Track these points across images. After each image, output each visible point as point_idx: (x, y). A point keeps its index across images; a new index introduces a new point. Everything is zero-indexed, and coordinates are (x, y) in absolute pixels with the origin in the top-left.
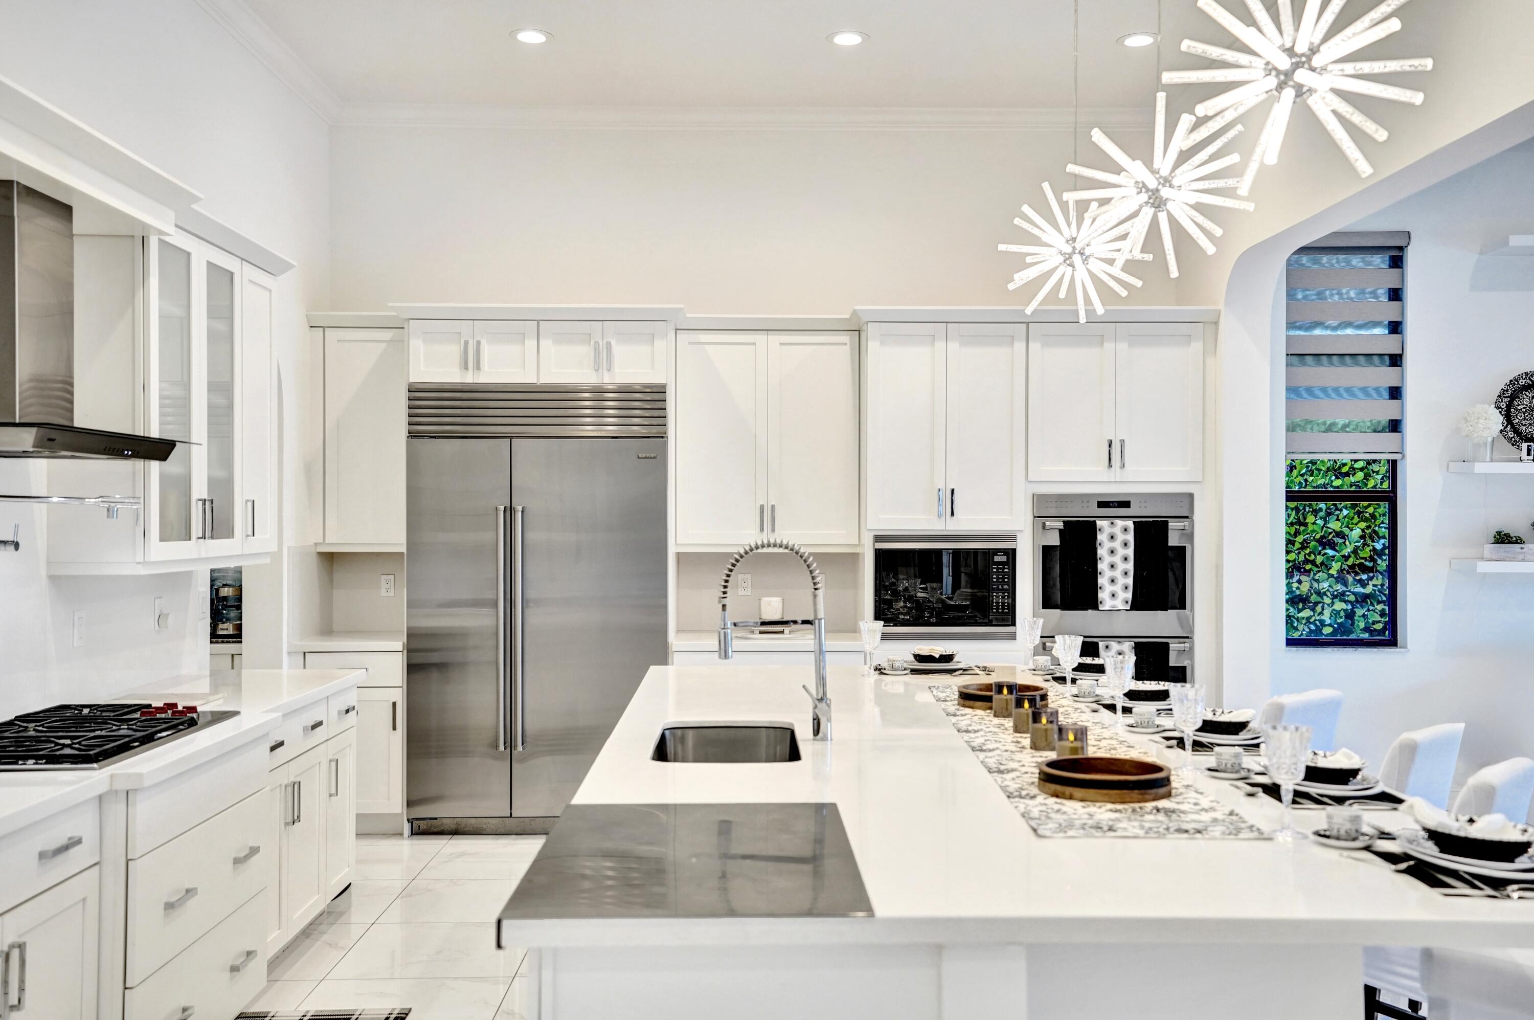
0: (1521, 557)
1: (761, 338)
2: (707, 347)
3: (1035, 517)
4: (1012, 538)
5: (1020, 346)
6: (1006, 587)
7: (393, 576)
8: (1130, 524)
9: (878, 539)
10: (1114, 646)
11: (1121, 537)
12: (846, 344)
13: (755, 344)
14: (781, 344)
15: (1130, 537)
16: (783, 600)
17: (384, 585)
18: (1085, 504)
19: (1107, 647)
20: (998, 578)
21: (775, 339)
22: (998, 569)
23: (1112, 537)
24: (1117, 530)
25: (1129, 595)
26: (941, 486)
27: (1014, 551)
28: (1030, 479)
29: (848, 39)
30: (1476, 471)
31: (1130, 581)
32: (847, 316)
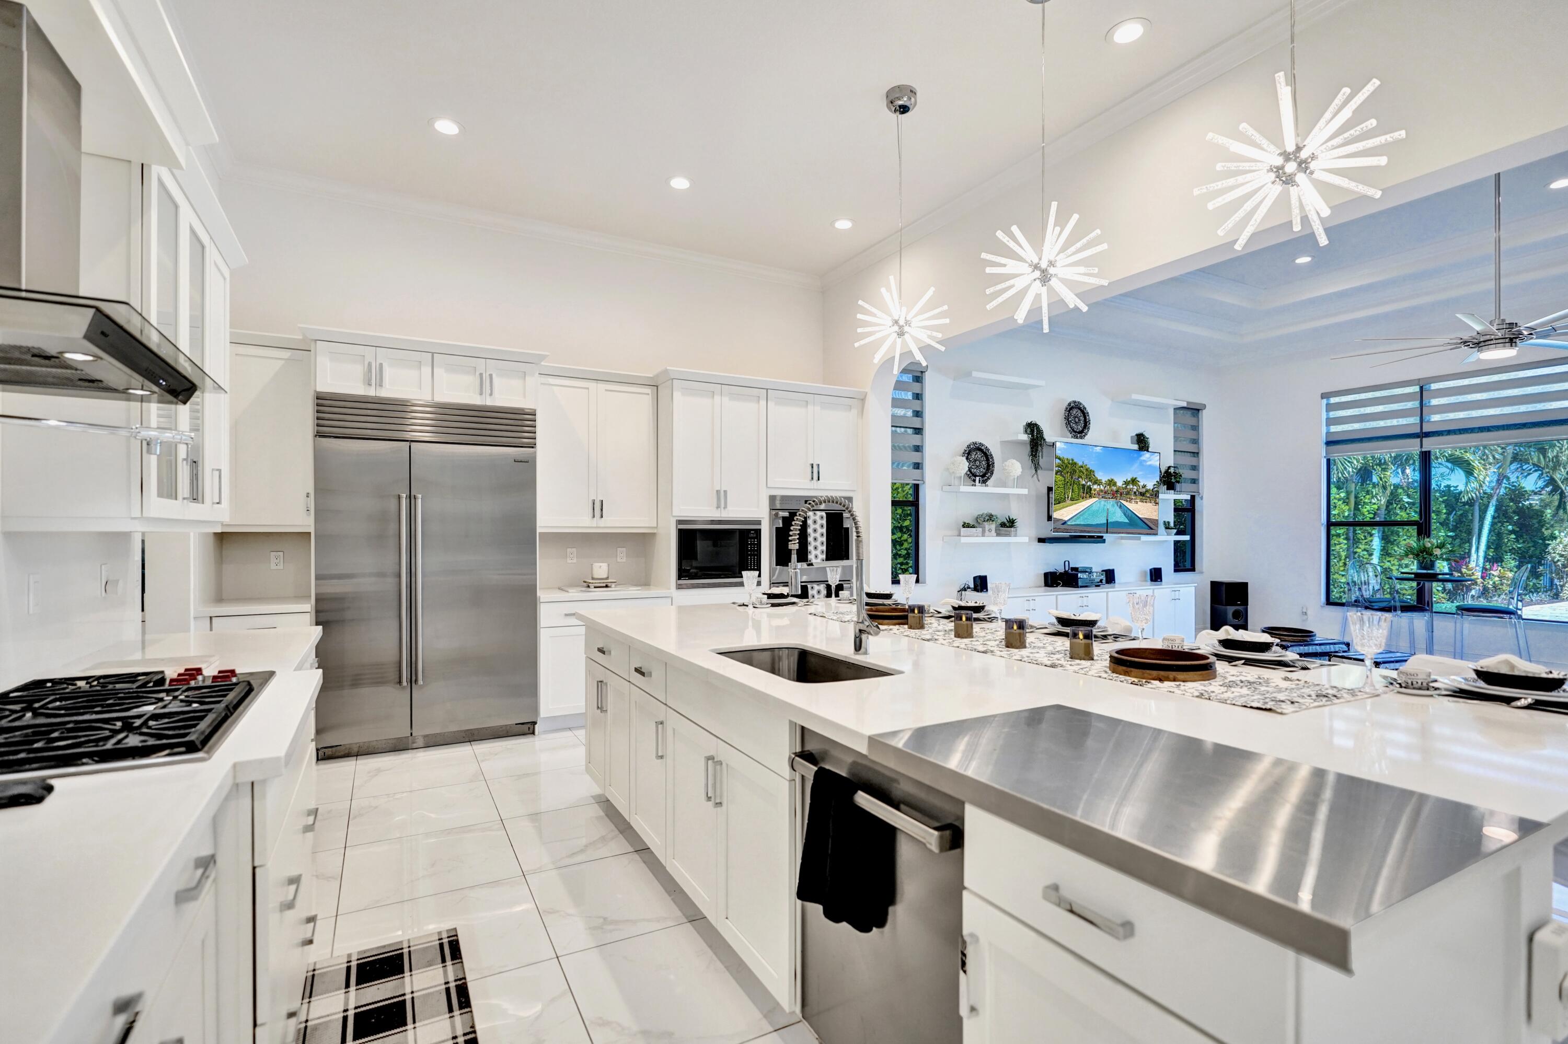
0: (976, 535)
1: (592, 385)
2: (555, 388)
3: (771, 509)
4: (759, 523)
5: (763, 403)
6: (756, 553)
7: (282, 553)
8: (824, 514)
9: (680, 522)
10: (816, 587)
11: (819, 522)
12: (649, 394)
13: (588, 388)
14: (606, 390)
15: (824, 522)
16: (609, 565)
17: (273, 560)
18: (798, 502)
19: (812, 588)
20: (751, 547)
21: (602, 386)
22: (751, 541)
23: (815, 522)
24: (817, 518)
25: (824, 556)
26: (719, 489)
27: (760, 530)
28: (768, 486)
29: (680, 183)
30: (961, 490)
31: (824, 548)
32: (651, 376)
